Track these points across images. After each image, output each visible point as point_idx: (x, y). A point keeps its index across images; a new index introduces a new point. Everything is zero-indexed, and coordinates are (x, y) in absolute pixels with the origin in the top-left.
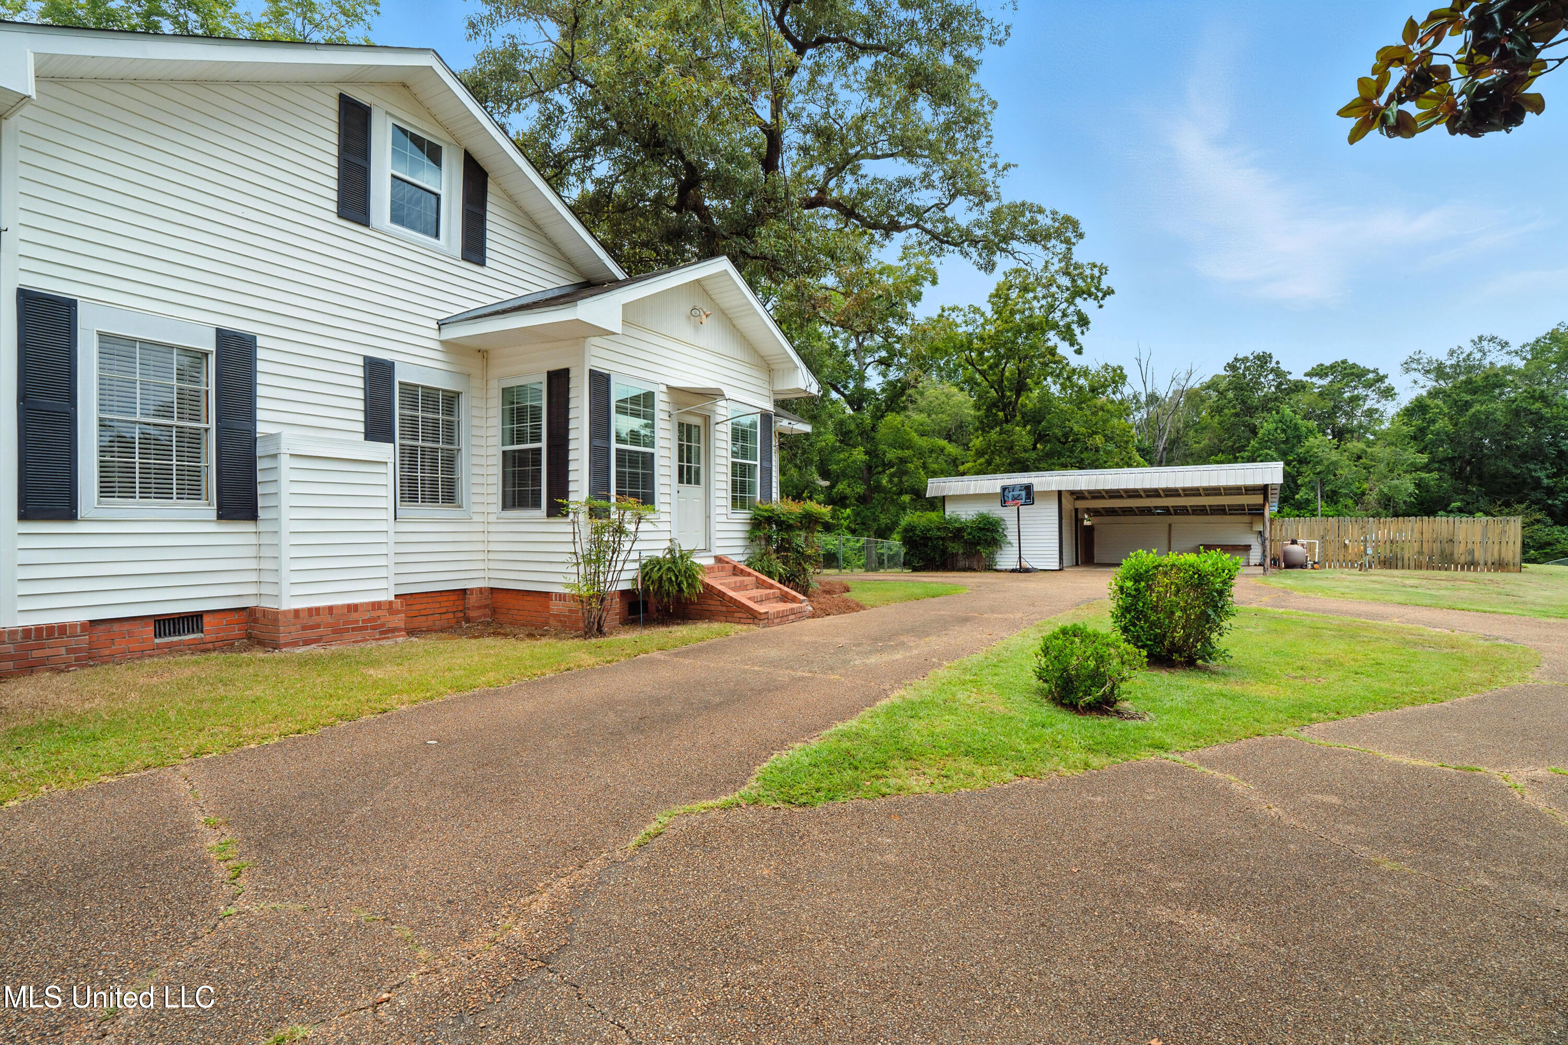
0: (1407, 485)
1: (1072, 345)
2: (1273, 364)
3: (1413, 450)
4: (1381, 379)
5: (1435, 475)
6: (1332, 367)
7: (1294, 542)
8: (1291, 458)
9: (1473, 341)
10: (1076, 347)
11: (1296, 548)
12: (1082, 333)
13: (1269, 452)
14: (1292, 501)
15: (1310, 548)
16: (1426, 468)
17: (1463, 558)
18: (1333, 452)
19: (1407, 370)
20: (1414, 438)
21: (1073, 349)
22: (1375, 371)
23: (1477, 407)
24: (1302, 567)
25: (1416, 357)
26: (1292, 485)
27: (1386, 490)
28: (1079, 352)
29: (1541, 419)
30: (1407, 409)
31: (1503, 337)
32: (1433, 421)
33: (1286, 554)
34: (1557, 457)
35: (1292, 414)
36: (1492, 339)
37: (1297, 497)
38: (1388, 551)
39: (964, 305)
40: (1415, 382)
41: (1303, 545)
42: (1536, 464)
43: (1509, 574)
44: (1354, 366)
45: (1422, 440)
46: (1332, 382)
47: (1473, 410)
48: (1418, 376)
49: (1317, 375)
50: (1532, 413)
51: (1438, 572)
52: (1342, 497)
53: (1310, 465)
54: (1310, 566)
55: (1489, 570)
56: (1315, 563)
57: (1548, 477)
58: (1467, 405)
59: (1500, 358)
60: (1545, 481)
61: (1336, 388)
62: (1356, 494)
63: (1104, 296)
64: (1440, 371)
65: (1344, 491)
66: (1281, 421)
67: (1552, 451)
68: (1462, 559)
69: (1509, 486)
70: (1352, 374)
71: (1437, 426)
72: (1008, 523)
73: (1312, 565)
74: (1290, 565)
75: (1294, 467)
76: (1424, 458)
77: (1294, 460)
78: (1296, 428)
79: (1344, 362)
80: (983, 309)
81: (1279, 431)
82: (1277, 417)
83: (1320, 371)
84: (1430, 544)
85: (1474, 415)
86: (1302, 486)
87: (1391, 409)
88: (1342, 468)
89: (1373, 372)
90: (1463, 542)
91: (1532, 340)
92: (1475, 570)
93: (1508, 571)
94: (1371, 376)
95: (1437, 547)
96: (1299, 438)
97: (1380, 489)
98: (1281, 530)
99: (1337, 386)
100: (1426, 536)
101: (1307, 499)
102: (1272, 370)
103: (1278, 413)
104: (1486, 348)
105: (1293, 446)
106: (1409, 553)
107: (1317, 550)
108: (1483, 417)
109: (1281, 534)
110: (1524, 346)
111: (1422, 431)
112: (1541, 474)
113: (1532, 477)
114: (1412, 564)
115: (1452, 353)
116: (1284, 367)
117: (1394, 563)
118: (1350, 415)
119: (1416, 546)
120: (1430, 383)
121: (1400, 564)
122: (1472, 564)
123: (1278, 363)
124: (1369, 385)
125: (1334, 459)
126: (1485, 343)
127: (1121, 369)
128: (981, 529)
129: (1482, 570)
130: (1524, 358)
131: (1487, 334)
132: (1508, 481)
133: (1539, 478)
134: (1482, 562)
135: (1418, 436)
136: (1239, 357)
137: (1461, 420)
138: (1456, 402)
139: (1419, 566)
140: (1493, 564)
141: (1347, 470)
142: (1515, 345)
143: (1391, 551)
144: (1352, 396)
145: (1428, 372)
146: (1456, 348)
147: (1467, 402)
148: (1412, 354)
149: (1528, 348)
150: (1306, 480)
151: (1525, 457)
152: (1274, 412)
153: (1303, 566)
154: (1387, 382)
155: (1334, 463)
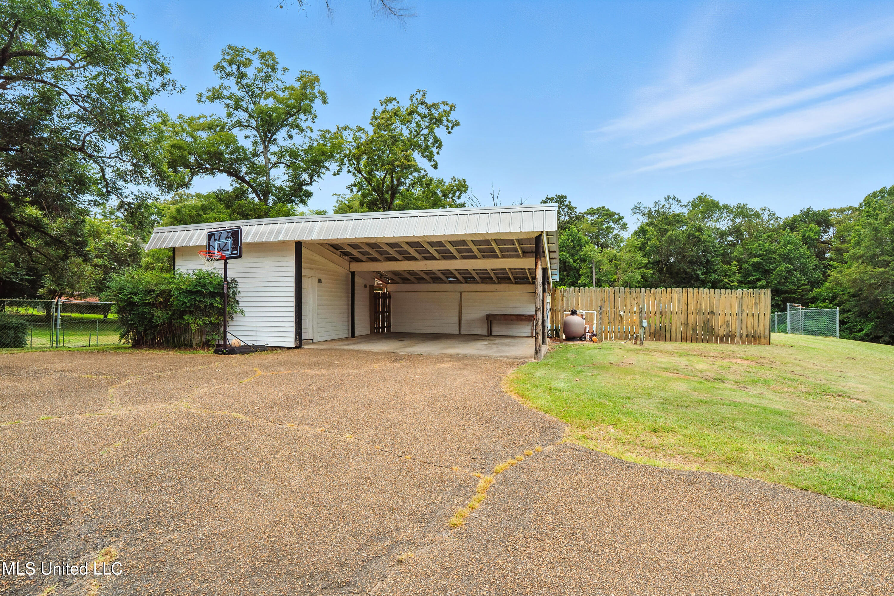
0: (637, 275)
1: (430, 160)
2: (567, 203)
3: (639, 256)
4: (621, 218)
5: (651, 271)
6: (598, 209)
7: (574, 313)
8: (576, 258)
9: (665, 198)
10: (433, 163)
11: (576, 319)
12: (438, 153)
13: (564, 253)
14: (576, 284)
15: (587, 318)
16: (646, 266)
17: (722, 330)
18: (599, 254)
19: (634, 214)
20: (640, 249)
21: (431, 164)
22: (618, 214)
23: (670, 233)
24: (581, 340)
25: (638, 206)
26: (577, 275)
27: (627, 279)
28: (435, 166)
29: (699, 242)
30: (636, 232)
31: (678, 197)
32: (649, 239)
33: (566, 325)
34: (706, 263)
35: (577, 231)
36: (674, 198)
37: (579, 282)
38: (658, 323)
39: (353, 126)
40: (638, 219)
41: (582, 316)
42: (697, 267)
43: (760, 347)
44: (608, 210)
45: (644, 251)
46: (597, 218)
47: (669, 234)
48: (639, 216)
49: (590, 214)
50: (695, 237)
51: (701, 344)
52: (603, 283)
53: (587, 263)
54: (588, 338)
55: (744, 343)
56: (594, 335)
57: (702, 274)
58: (666, 231)
59: (677, 208)
60: (701, 276)
61: (599, 221)
62: (610, 282)
63: (453, 126)
64: (649, 214)
65: (604, 279)
66: (571, 235)
67: (704, 260)
68: (721, 332)
69: (684, 279)
70: (607, 214)
71: (652, 242)
72: (240, 285)
73: (591, 337)
74: (570, 338)
75: (578, 263)
76: (645, 260)
77: (578, 259)
78: (579, 240)
79: (603, 207)
80: (366, 130)
81: (570, 241)
82: (569, 232)
83: (591, 212)
84: (694, 315)
85: (669, 236)
86: (582, 275)
87: (626, 235)
88: (603, 265)
89: (617, 214)
90: (722, 314)
91: (692, 200)
92: (732, 343)
93: (759, 344)
94: (616, 217)
95: (701, 319)
96: (581, 246)
97: (624, 278)
98: (562, 300)
99: (600, 220)
100: (691, 308)
101: (585, 283)
102: (566, 206)
103: (569, 230)
104: (671, 203)
105: (578, 251)
106: (676, 325)
107: (595, 322)
108: (674, 238)
109: (562, 304)
110: (688, 203)
111: (644, 244)
112: (699, 272)
113: (695, 274)
114: (679, 336)
115: (656, 204)
116: (573, 204)
117: (663, 336)
118: (606, 237)
119: (683, 317)
120: (645, 220)
121: (668, 336)
122: (729, 337)
123: (570, 202)
124: (615, 222)
125: (600, 259)
126: (670, 200)
127: (464, 181)
128: (190, 292)
129: (738, 343)
130: (689, 209)
131: (671, 195)
132: (684, 276)
133: (698, 274)
134: (738, 334)
135: (641, 248)
136: (549, 197)
137: (663, 239)
138: (660, 229)
139: (684, 339)
140: (747, 336)
141: (606, 267)
142: (684, 203)
143: (660, 323)
144: (608, 226)
145: (644, 215)
146: (657, 201)
147: (665, 229)
148: (636, 204)
149: (690, 204)
150: (584, 271)
151: (691, 262)
152: (567, 230)
153: (582, 338)
154: (624, 220)
155: (599, 261)
